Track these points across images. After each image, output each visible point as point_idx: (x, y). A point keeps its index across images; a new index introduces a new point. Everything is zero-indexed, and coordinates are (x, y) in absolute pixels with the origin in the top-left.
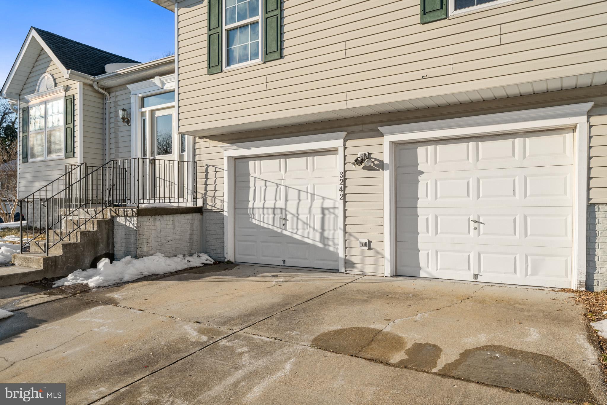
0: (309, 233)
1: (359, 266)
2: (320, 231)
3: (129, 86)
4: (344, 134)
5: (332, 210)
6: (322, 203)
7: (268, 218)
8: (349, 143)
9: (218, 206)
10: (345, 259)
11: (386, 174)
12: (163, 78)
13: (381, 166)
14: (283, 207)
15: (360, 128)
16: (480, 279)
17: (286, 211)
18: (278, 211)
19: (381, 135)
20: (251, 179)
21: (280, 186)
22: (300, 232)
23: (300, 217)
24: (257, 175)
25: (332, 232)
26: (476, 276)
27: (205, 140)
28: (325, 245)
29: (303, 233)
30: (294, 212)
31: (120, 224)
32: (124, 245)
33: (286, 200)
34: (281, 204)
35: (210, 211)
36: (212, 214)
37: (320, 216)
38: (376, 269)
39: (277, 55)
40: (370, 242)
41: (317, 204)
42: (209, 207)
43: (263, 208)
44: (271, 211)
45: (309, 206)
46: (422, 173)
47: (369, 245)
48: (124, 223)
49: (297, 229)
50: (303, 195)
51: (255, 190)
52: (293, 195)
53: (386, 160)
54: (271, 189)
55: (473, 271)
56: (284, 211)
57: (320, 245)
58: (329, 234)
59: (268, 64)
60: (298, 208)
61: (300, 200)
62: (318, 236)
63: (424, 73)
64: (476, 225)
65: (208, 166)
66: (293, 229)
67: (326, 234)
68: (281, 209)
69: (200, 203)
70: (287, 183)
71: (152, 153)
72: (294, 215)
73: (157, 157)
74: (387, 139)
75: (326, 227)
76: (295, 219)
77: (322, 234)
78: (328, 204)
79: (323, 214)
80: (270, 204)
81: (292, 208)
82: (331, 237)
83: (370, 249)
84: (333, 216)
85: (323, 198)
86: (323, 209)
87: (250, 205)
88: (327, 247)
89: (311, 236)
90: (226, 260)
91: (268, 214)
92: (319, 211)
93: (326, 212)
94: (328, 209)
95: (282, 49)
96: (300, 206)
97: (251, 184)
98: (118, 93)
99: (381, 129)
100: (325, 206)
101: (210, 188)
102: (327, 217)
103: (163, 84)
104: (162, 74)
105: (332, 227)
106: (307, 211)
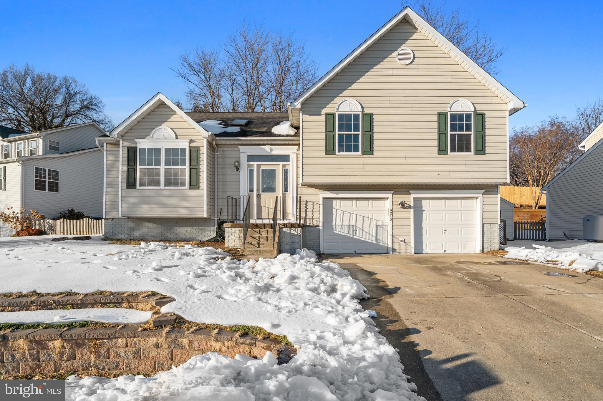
0: (369, 237)
1: (398, 250)
2: (375, 236)
3: (240, 147)
4: (393, 192)
5: (381, 226)
6: (376, 223)
7: (344, 230)
8: (394, 196)
9: (315, 223)
10: (392, 248)
11: (412, 211)
12: (272, 147)
13: (410, 207)
14: (354, 224)
15: (400, 190)
16: (446, 252)
17: (356, 227)
18: (351, 227)
19: (410, 194)
20: (334, 210)
21: (352, 214)
22: (364, 237)
23: (364, 230)
24: (338, 208)
25: (381, 236)
26: (445, 251)
27: (305, 187)
28: (377, 242)
29: (365, 237)
30: (361, 227)
31: (285, 232)
32: (289, 244)
33: (356, 221)
34: (353, 223)
35: (310, 226)
36: (310, 228)
37: (375, 229)
38: (406, 251)
39: (370, 153)
40: (405, 239)
41: (374, 223)
42: (308, 224)
43: (342, 225)
44: (340, 226)
45: (369, 224)
46: (424, 211)
47: (404, 241)
48: (289, 231)
49: (363, 235)
50: (365, 219)
51: (336, 216)
52: (360, 219)
53: (412, 205)
54: (347, 216)
55: (443, 250)
56: (354, 227)
57: (375, 243)
58: (380, 237)
59: (364, 156)
60: (363, 225)
61: (364, 221)
62: (374, 239)
63: (439, 173)
64: (445, 231)
65: (307, 201)
66: (360, 235)
67: (378, 237)
68: (353, 226)
69: (302, 222)
70: (357, 213)
71: (258, 190)
72: (360, 229)
73: (262, 193)
74: (412, 196)
75: (378, 234)
76: (361, 231)
77: (376, 237)
78: (379, 223)
79: (377, 228)
80: (346, 223)
81: (359, 225)
82: (381, 239)
83: (404, 243)
84: (382, 229)
85: (377, 220)
86: (377, 226)
87: (334, 223)
88: (379, 243)
89: (370, 239)
90: (321, 253)
91: (345, 228)
92: (375, 226)
93: (378, 227)
94: (379, 226)
95: (373, 151)
96: (364, 224)
97: (334, 212)
98: (225, 149)
99: (411, 191)
100: (378, 224)
101: (309, 214)
102: (379, 229)
103: (271, 150)
104: (271, 145)
105: (381, 234)
106: (368, 226)
